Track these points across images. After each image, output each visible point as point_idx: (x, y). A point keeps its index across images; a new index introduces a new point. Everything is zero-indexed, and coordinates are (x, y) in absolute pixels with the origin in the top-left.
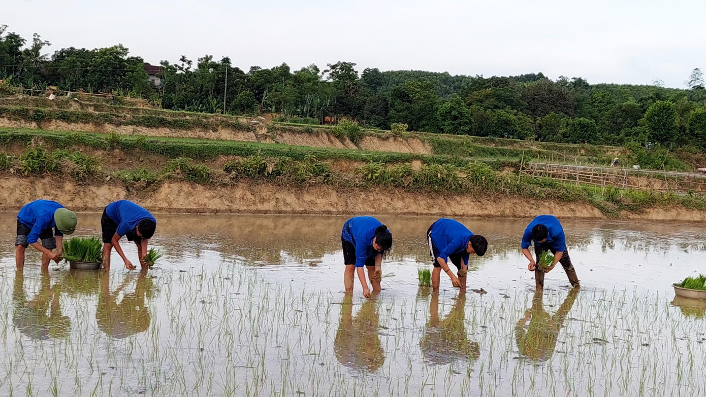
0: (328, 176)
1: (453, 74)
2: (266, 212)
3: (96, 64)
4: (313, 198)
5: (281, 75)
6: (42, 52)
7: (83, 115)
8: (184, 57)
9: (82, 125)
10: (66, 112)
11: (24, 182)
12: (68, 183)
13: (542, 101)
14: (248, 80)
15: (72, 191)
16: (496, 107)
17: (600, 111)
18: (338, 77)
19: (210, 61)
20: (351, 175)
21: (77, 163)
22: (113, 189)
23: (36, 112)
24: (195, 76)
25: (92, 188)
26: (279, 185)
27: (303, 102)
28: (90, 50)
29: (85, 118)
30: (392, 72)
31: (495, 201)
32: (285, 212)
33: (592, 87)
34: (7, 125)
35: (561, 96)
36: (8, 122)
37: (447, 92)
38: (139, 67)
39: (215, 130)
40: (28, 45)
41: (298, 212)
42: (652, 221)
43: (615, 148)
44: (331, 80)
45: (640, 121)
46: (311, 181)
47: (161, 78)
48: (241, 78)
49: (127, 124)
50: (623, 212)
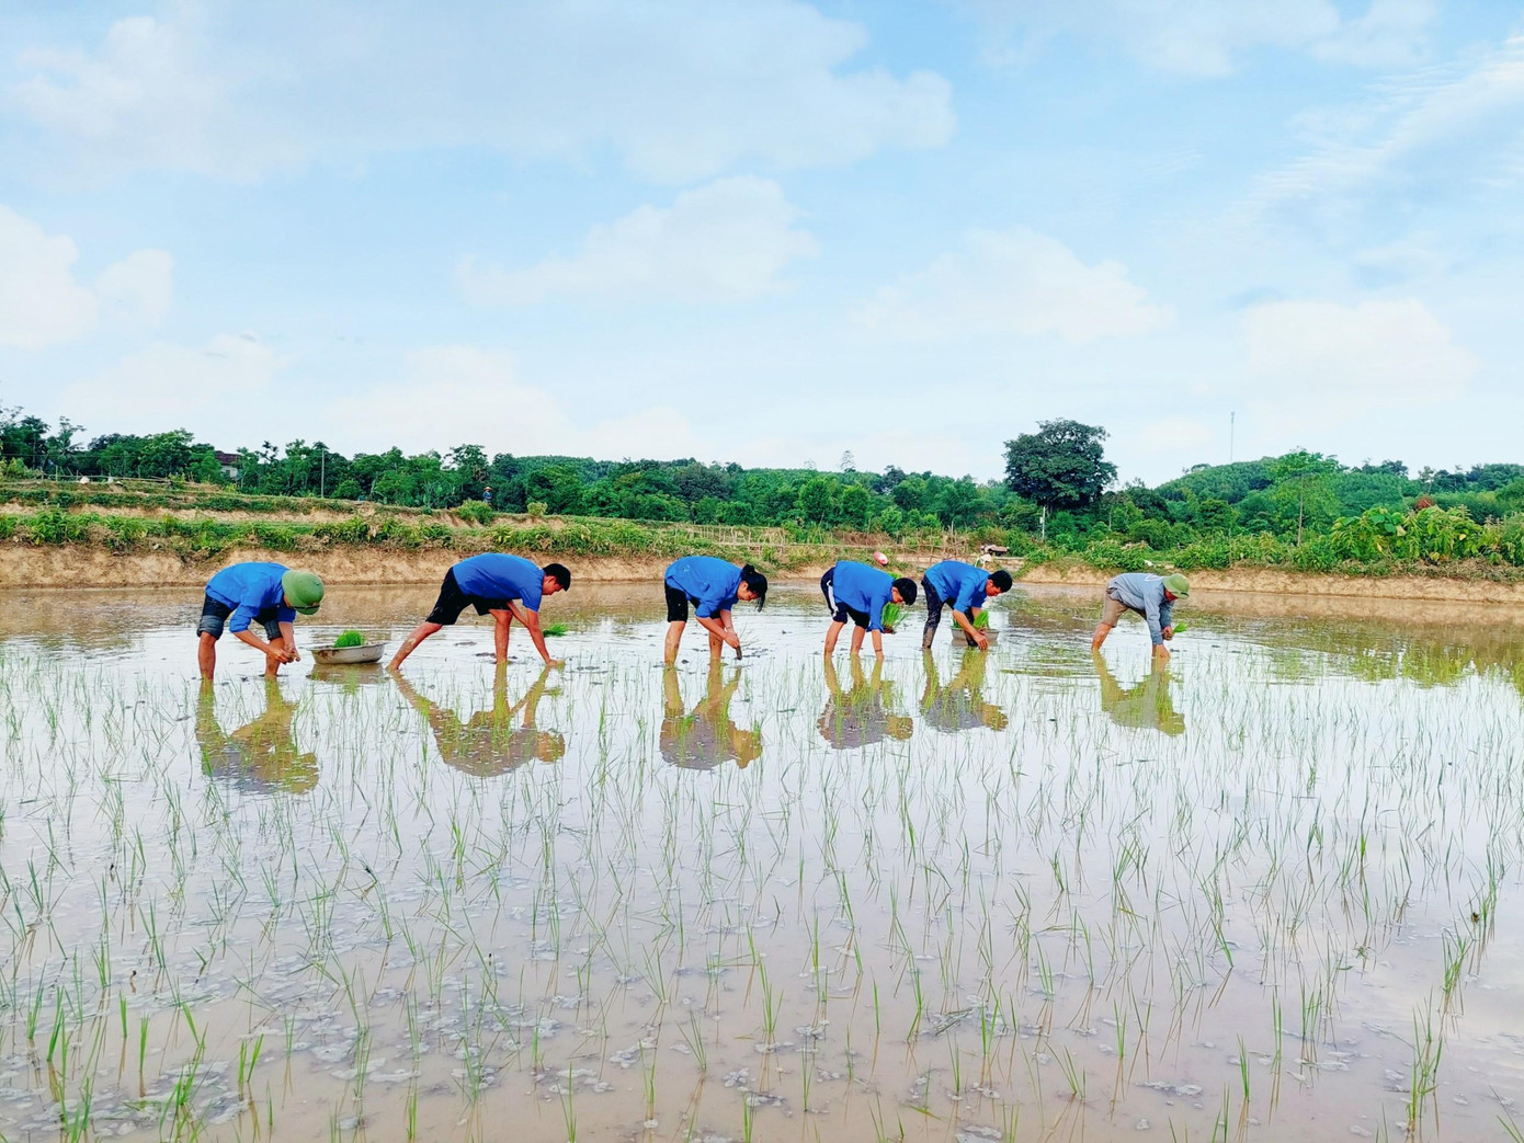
0: (448, 539)
1: (597, 460)
2: (370, 583)
3: (150, 453)
4: (430, 565)
5: (393, 460)
6: (73, 440)
7: (128, 498)
8: (267, 443)
9: (127, 510)
10: (103, 495)
11: (35, 553)
12: (98, 553)
13: (696, 485)
14: (352, 467)
15: (105, 563)
16: (647, 492)
17: (755, 496)
18: (464, 461)
19: (301, 447)
20: (477, 538)
21: (112, 528)
22: (163, 559)
23: (60, 495)
24: (283, 465)
25: (133, 559)
26: (386, 551)
27: (422, 492)
28: (142, 437)
29: (131, 502)
30: (529, 458)
31: (646, 564)
32: (395, 582)
33: (746, 472)
34: (18, 512)
35: (715, 480)
36: (20, 508)
37: (591, 479)
38: (209, 456)
39: (307, 513)
40: (53, 432)
41: (412, 582)
42: (810, 579)
43: (771, 529)
44: (456, 466)
45: (795, 504)
46: (427, 545)
47: (238, 468)
48: (342, 465)
49: (187, 508)
50: (781, 572)
